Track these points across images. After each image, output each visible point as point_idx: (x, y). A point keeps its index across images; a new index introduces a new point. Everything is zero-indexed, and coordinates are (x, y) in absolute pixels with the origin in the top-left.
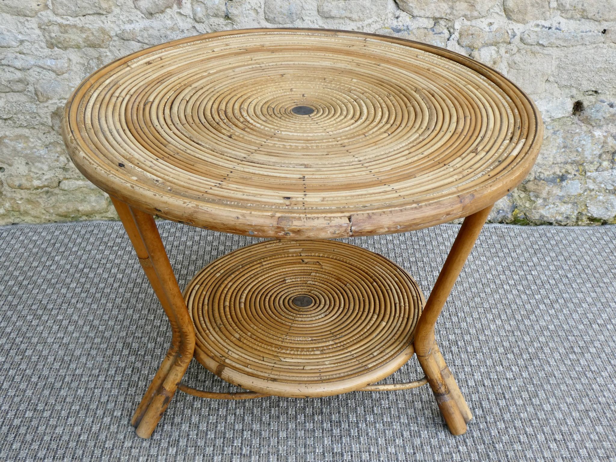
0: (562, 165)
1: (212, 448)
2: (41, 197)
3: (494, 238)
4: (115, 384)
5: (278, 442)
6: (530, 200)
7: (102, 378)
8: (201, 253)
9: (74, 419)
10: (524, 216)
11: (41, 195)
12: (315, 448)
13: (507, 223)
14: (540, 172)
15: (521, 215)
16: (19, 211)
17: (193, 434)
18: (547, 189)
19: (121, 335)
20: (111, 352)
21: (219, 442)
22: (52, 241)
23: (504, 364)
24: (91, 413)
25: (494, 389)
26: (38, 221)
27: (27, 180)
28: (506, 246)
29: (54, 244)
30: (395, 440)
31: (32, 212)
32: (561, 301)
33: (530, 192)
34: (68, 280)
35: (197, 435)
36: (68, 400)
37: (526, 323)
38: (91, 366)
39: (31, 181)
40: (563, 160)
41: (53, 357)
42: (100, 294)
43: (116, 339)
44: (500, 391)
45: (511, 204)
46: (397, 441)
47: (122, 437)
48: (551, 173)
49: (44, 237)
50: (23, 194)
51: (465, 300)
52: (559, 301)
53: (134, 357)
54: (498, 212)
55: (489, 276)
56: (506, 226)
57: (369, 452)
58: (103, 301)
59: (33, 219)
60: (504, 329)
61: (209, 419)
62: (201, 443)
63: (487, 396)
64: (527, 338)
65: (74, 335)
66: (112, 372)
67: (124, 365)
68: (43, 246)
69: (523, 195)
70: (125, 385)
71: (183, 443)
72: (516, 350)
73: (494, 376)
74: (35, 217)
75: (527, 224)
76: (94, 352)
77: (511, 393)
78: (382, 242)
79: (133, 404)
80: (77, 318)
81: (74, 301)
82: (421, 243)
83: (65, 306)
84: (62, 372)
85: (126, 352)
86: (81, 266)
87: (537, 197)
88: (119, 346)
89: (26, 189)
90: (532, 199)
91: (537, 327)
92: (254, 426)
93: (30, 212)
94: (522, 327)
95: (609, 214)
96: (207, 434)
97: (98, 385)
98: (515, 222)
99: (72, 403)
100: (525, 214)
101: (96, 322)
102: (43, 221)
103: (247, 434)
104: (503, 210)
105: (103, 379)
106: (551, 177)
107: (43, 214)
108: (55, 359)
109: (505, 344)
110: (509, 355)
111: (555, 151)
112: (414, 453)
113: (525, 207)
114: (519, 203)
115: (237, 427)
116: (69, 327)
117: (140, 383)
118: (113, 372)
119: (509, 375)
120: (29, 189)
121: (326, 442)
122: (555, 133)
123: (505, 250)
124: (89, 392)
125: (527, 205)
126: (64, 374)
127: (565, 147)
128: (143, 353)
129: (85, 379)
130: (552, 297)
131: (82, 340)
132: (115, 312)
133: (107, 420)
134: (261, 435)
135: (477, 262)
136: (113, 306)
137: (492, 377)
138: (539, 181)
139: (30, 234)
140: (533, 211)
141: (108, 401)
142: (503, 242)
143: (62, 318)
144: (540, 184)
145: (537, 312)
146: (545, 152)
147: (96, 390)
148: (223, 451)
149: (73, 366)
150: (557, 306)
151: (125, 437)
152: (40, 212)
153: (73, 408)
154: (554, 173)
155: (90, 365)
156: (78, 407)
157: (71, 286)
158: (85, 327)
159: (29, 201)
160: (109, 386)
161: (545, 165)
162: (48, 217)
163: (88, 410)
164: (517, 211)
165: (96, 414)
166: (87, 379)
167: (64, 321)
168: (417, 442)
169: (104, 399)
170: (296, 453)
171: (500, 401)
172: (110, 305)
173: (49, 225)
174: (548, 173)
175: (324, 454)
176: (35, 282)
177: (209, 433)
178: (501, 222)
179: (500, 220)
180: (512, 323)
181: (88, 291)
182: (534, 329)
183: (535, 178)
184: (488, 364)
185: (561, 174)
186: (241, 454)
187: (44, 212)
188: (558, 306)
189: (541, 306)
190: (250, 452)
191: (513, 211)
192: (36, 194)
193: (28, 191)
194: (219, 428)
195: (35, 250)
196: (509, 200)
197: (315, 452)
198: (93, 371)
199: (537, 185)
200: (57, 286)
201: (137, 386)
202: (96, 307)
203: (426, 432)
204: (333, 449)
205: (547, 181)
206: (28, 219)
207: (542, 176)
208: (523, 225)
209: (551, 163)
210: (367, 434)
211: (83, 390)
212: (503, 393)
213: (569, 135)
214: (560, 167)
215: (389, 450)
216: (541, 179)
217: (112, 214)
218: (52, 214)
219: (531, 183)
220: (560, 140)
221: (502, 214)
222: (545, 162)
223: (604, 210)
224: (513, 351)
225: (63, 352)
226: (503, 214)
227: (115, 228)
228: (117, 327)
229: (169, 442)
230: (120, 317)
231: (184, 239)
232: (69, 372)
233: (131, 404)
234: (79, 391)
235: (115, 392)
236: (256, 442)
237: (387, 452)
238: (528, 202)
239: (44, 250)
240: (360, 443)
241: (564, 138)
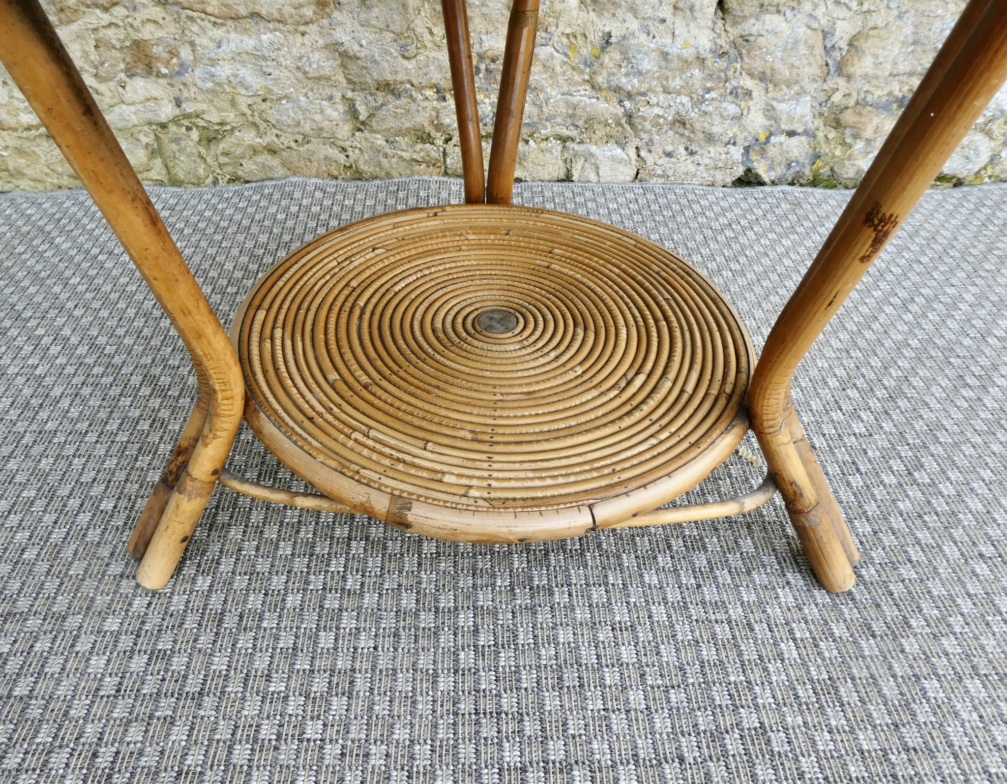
0: (905, 78)
1: (284, 578)
2: (39, 145)
3: (783, 205)
4: (115, 448)
5: (420, 564)
6: (844, 144)
7: (91, 438)
8: (299, 230)
9: (19, 517)
10: (829, 173)
11: (38, 140)
12: (494, 576)
13: (801, 185)
14: (867, 92)
15: (825, 171)
16: (7, 170)
17: (249, 549)
18: (876, 121)
19: (142, 362)
20: (118, 390)
21: (300, 564)
22: (57, 216)
23: (844, 408)
24: (56, 504)
25: (834, 454)
26: (40, 186)
27: (8, 112)
28: (807, 218)
29: (59, 220)
30: (655, 558)
31: (28, 171)
32: (919, 300)
33: (845, 128)
34: (68, 273)
35: (258, 549)
36: (18, 479)
37: (868, 337)
38: (76, 415)
39: (16, 115)
40: (908, 69)
41: (11, 400)
42: (118, 294)
43: (132, 368)
44: (847, 457)
45: (811, 151)
46: (660, 559)
47: (107, 554)
48: (885, 92)
49: (45, 211)
50: (7, 138)
51: (753, 298)
52: (916, 299)
53: (159, 400)
54: (789, 166)
55: (787, 262)
56: (800, 189)
57: (606, 584)
58: (122, 305)
59: (32, 183)
60: (831, 346)
61: (285, 517)
62: (263, 566)
63: (824, 467)
64: (875, 362)
65: (58, 361)
66: (113, 426)
67: (137, 413)
68: (40, 223)
69: (832, 135)
70: (132, 450)
71: (226, 566)
72: (860, 382)
73: (829, 429)
74: (34, 180)
75: (834, 187)
76: (86, 391)
77: (870, 461)
78: (601, 211)
79: (141, 487)
80: (69, 332)
81: (70, 305)
82: (665, 213)
83: (52, 313)
84: (20, 427)
85: (145, 391)
86: (95, 251)
87: (856, 137)
88: (136, 380)
89: (10, 129)
90: (848, 140)
91: (888, 343)
92: (373, 530)
93: (25, 171)
94: (861, 342)
95: (970, 166)
96: (277, 548)
97: (82, 451)
98: (814, 183)
99: (24, 486)
100: (832, 170)
101: (102, 340)
102: (49, 187)
103: (357, 548)
104: (797, 162)
105: (94, 439)
106: (884, 100)
107: (47, 174)
108: (12, 403)
109: (837, 371)
110: (849, 392)
111: (896, 51)
112: (699, 586)
113: (834, 157)
114: (824, 149)
115: (338, 532)
116: (53, 347)
117: (162, 446)
118: (115, 427)
119: (858, 428)
120: (15, 130)
121: (516, 564)
122: (900, 17)
123: (805, 224)
124: (62, 464)
125: (838, 153)
126: (22, 430)
127: (915, 43)
128: (177, 394)
129: (60, 438)
130: (902, 294)
131: (70, 370)
132: (139, 323)
133: (84, 518)
134: (385, 548)
135: (762, 241)
136: (137, 314)
137: (826, 432)
138: (864, 107)
139: (25, 206)
140: (847, 162)
141: (94, 480)
142: (800, 212)
143: (42, 332)
144: (864, 112)
145: (882, 318)
146: (880, 51)
147: (76, 461)
148: (307, 582)
149: (43, 415)
150: (914, 308)
151: (112, 554)
152: (41, 172)
153: (25, 494)
154: (890, 93)
155: (74, 413)
156: (33, 493)
157: (71, 282)
158: (80, 348)
159: (20, 152)
160: (102, 452)
161: (876, 77)
162: (55, 181)
163: (51, 499)
164: (819, 163)
165: (65, 506)
166: (63, 439)
167: (46, 338)
168: (701, 561)
169: (87, 478)
170: (455, 588)
171: (850, 478)
172: (131, 312)
173: (58, 193)
174: (880, 93)
175: (513, 589)
176: (12, 277)
177: (282, 544)
178: (792, 184)
179: (790, 179)
180: (842, 337)
181: (97, 290)
182: (883, 345)
183: (857, 103)
184: (814, 408)
185: (900, 95)
186: (343, 589)
187: (48, 171)
188: (917, 308)
189: (885, 308)
190: (362, 584)
191: (814, 163)
192: (28, 139)
193: (15, 134)
194: (302, 534)
195: (25, 229)
196: (809, 144)
197: (494, 585)
198: (78, 425)
199: (860, 114)
200: (48, 282)
201: (155, 453)
202: (106, 315)
203: (715, 540)
204: (531, 579)
205: (877, 108)
206: (24, 184)
207: (869, 98)
208: (826, 187)
209: (887, 74)
210: (599, 546)
211: (51, 460)
212: (854, 463)
213: (925, 20)
214: (901, 82)
215: (647, 579)
216: (867, 104)
217: (159, 174)
218: (62, 174)
219: (849, 111)
220: (908, 30)
221: (795, 168)
222: (879, 73)
223: (963, 160)
224: (855, 385)
225: (31, 391)
226: (798, 169)
227: (164, 196)
228: (138, 349)
229: (199, 566)
230: (146, 332)
231: (273, 209)
232: (34, 427)
233: (137, 486)
234: (44, 461)
235: (110, 463)
236: (374, 563)
237: (642, 583)
238: (839, 147)
239: (41, 230)
240: (586, 567)
241: (916, 26)
